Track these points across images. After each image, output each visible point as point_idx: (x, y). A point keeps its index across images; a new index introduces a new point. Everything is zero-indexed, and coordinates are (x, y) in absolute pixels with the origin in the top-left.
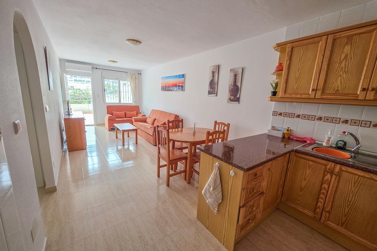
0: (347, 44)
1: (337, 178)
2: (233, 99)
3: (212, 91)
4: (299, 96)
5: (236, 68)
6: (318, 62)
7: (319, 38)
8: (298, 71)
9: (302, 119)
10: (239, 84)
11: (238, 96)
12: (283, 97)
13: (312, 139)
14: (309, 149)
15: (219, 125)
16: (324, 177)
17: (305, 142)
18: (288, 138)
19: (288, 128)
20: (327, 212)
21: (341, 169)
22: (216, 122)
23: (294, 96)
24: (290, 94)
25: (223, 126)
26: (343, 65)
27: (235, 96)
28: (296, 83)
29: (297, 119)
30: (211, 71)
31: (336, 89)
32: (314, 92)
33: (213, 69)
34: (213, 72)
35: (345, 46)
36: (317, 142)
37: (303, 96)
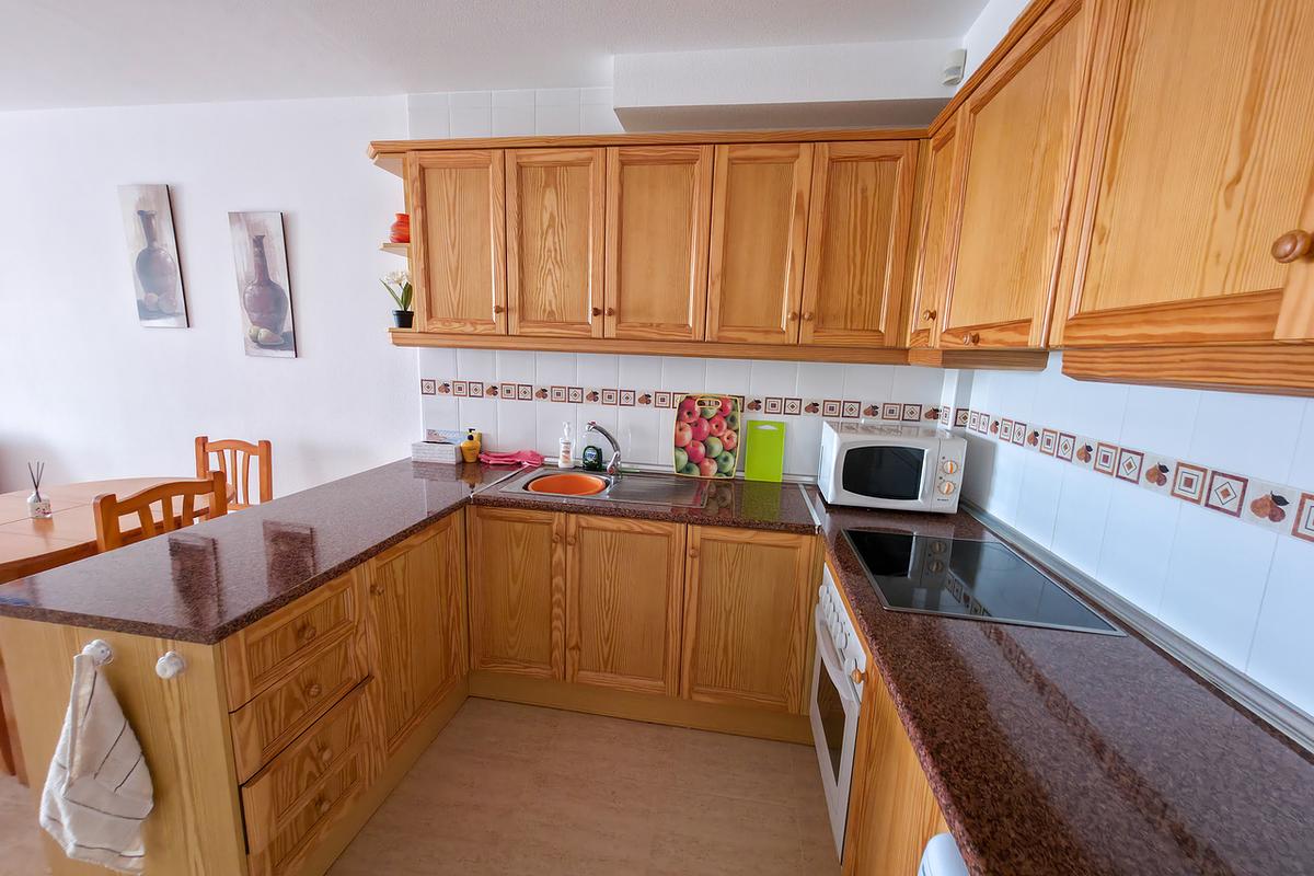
0: (547, 185)
1: (577, 550)
2: (267, 337)
3: (157, 304)
4: (469, 329)
5: (253, 212)
7: (485, 153)
8: (453, 247)
9: (501, 398)
10: (281, 279)
11: (287, 327)
12: (426, 331)
13: (534, 455)
14: (514, 488)
15: (221, 452)
16: (551, 556)
17: (519, 465)
18: (475, 461)
19: (470, 430)
20: (573, 648)
21: (579, 526)
22: (202, 443)
23: (456, 327)
24: (443, 321)
25: (240, 454)
26: (549, 242)
27: (274, 326)
28: (455, 288)
29: (489, 400)
30: (132, 210)
31: (548, 308)
32: (503, 315)
33: (143, 200)
34: (146, 218)
35: (544, 192)
36: (546, 459)
37: (480, 329)
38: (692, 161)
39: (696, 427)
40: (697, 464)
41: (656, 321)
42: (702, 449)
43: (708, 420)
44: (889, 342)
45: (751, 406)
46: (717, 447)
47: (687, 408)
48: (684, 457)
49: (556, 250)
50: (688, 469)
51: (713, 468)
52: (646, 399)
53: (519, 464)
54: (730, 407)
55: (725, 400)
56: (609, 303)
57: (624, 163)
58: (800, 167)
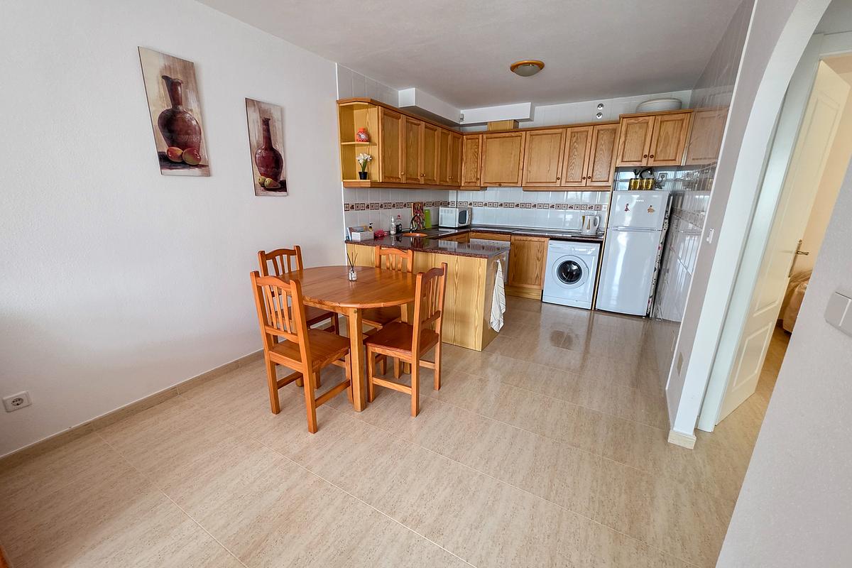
2: (269, 184)
3: (181, 155)
5: (263, 103)
8: (390, 148)
10: (279, 148)
11: (281, 178)
12: (384, 182)
23: (391, 180)
24: (388, 178)
27: (275, 177)
28: (390, 164)
34: (171, 84)
41: (430, 178)
47: (415, 206)
51: (422, 226)
52: (405, 205)
54: (423, 206)
55: (422, 204)
56: (423, 172)
57: (426, 128)
58: (450, 137)
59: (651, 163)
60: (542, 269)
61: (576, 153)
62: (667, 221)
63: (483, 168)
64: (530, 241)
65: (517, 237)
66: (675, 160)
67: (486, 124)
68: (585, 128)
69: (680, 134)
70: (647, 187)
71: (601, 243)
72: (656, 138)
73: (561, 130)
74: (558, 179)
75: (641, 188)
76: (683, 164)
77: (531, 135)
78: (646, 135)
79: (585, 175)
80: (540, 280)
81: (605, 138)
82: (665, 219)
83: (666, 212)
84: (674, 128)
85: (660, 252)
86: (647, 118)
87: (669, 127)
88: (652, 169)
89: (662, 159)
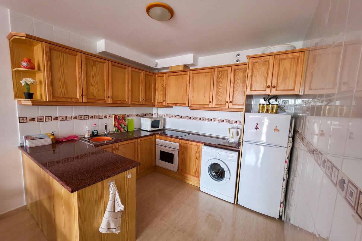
0: (93, 65)
1: (118, 150)
6: (79, 73)
7: (75, 52)
8: (62, 76)
9: (60, 120)
12: (52, 100)
19: (53, 132)
21: (118, 145)
23: (64, 100)
24: (59, 98)
26: (94, 79)
28: (63, 88)
29: (56, 121)
31: (94, 96)
32: (81, 97)
35: (93, 67)
36: (78, 137)
37: (73, 100)
38: (125, 69)
39: (118, 121)
40: (120, 130)
41: (120, 99)
42: (120, 126)
43: (120, 120)
44: (154, 104)
45: (127, 116)
46: (123, 125)
47: (116, 117)
48: (117, 129)
49: (96, 81)
50: (118, 131)
51: (123, 130)
52: (106, 117)
53: (72, 140)
54: (124, 117)
55: (123, 115)
56: (110, 95)
57: (112, 65)
58: (142, 74)
59: (274, 92)
60: (199, 166)
61: (221, 85)
62: (291, 139)
63: (167, 94)
64: (191, 144)
65: (184, 141)
66: (294, 90)
67: (168, 68)
68: (226, 68)
69: (297, 69)
70: (272, 110)
71: (239, 152)
72: (277, 73)
73: (210, 70)
74: (210, 102)
75: (267, 111)
76: (301, 93)
77: (193, 74)
78: (268, 70)
79: (228, 100)
80: (197, 174)
81: (240, 74)
82: (289, 137)
83: (290, 131)
84: (291, 65)
85: (286, 165)
86: (268, 57)
87: (286, 64)
88: (276, 97)
89: (282, 89)
